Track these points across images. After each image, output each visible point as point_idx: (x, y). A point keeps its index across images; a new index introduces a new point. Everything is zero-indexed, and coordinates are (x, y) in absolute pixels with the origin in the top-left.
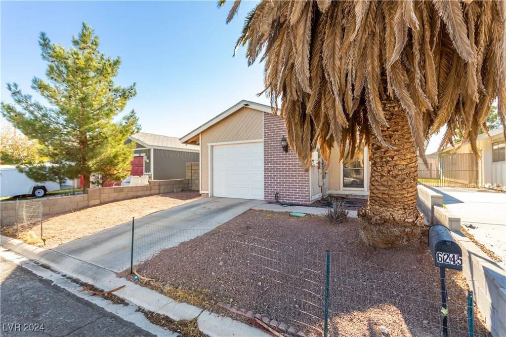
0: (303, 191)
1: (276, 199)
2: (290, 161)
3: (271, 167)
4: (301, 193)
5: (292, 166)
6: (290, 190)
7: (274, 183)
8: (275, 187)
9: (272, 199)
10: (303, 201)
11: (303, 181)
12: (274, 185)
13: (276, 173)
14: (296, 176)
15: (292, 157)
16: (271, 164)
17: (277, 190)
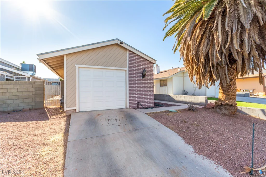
0: (151, 100)
1: (137, 106)
2: (144, 83)
3: (134, 86)
4: (150, 101)
5: (146, 86)
6: (145, 100)
7: (136, 96)
8: (136, 98)
9: (134, 106)
10: (151, 105)
11: (151, 94)
12: (135, 98)
13: (137, 90)
14: (148, 92)
15: (146, 81)
16: (133, 85)
17: (138, 100)
